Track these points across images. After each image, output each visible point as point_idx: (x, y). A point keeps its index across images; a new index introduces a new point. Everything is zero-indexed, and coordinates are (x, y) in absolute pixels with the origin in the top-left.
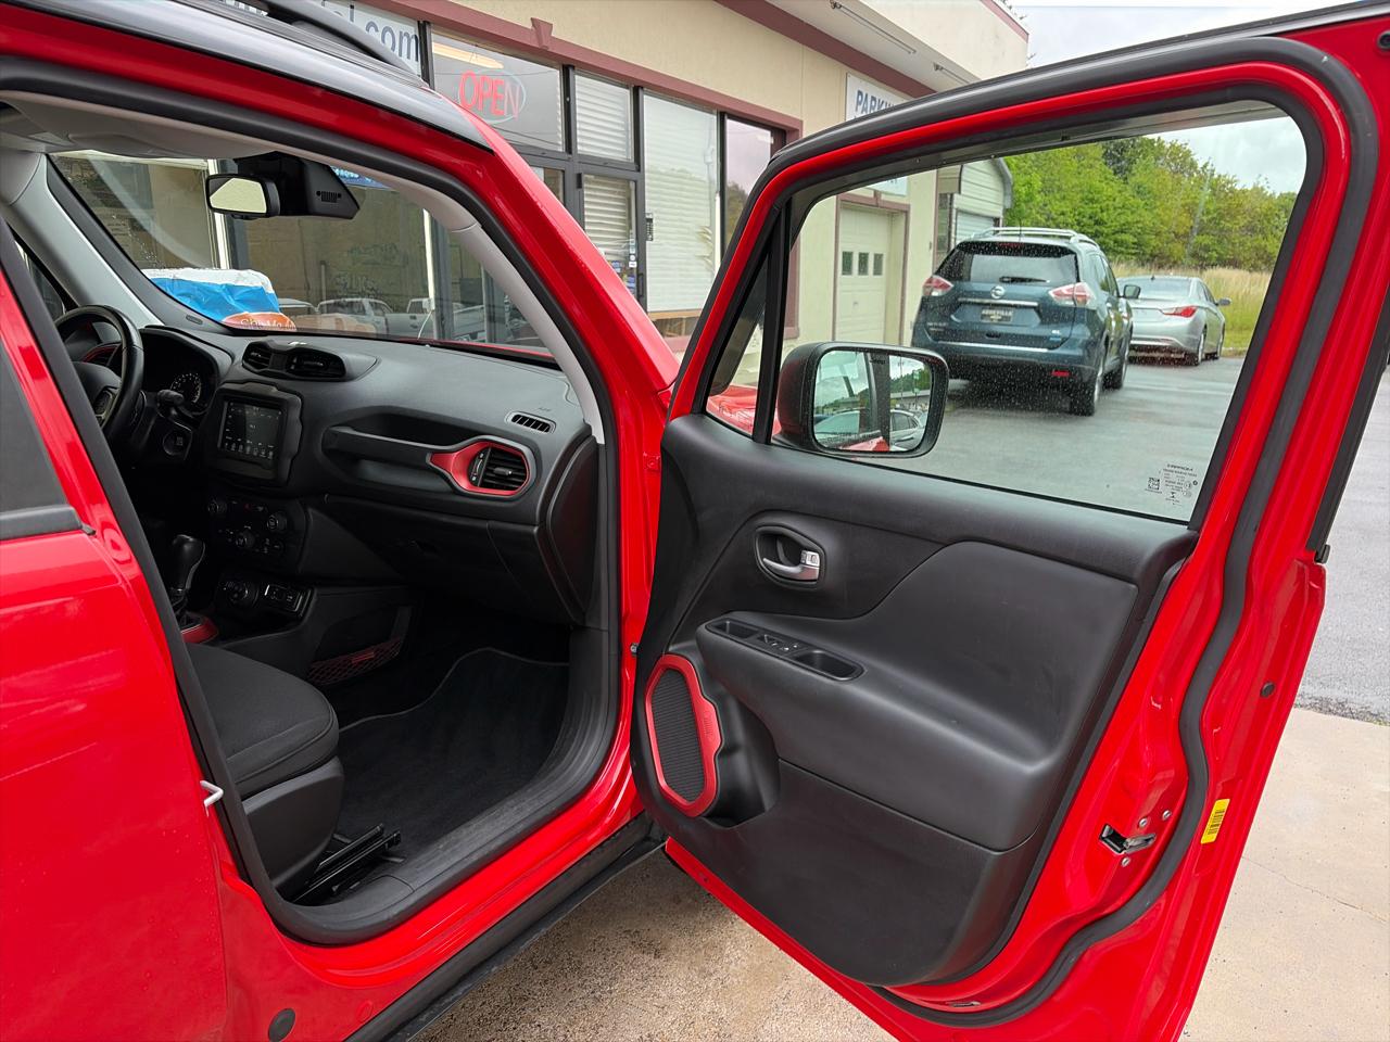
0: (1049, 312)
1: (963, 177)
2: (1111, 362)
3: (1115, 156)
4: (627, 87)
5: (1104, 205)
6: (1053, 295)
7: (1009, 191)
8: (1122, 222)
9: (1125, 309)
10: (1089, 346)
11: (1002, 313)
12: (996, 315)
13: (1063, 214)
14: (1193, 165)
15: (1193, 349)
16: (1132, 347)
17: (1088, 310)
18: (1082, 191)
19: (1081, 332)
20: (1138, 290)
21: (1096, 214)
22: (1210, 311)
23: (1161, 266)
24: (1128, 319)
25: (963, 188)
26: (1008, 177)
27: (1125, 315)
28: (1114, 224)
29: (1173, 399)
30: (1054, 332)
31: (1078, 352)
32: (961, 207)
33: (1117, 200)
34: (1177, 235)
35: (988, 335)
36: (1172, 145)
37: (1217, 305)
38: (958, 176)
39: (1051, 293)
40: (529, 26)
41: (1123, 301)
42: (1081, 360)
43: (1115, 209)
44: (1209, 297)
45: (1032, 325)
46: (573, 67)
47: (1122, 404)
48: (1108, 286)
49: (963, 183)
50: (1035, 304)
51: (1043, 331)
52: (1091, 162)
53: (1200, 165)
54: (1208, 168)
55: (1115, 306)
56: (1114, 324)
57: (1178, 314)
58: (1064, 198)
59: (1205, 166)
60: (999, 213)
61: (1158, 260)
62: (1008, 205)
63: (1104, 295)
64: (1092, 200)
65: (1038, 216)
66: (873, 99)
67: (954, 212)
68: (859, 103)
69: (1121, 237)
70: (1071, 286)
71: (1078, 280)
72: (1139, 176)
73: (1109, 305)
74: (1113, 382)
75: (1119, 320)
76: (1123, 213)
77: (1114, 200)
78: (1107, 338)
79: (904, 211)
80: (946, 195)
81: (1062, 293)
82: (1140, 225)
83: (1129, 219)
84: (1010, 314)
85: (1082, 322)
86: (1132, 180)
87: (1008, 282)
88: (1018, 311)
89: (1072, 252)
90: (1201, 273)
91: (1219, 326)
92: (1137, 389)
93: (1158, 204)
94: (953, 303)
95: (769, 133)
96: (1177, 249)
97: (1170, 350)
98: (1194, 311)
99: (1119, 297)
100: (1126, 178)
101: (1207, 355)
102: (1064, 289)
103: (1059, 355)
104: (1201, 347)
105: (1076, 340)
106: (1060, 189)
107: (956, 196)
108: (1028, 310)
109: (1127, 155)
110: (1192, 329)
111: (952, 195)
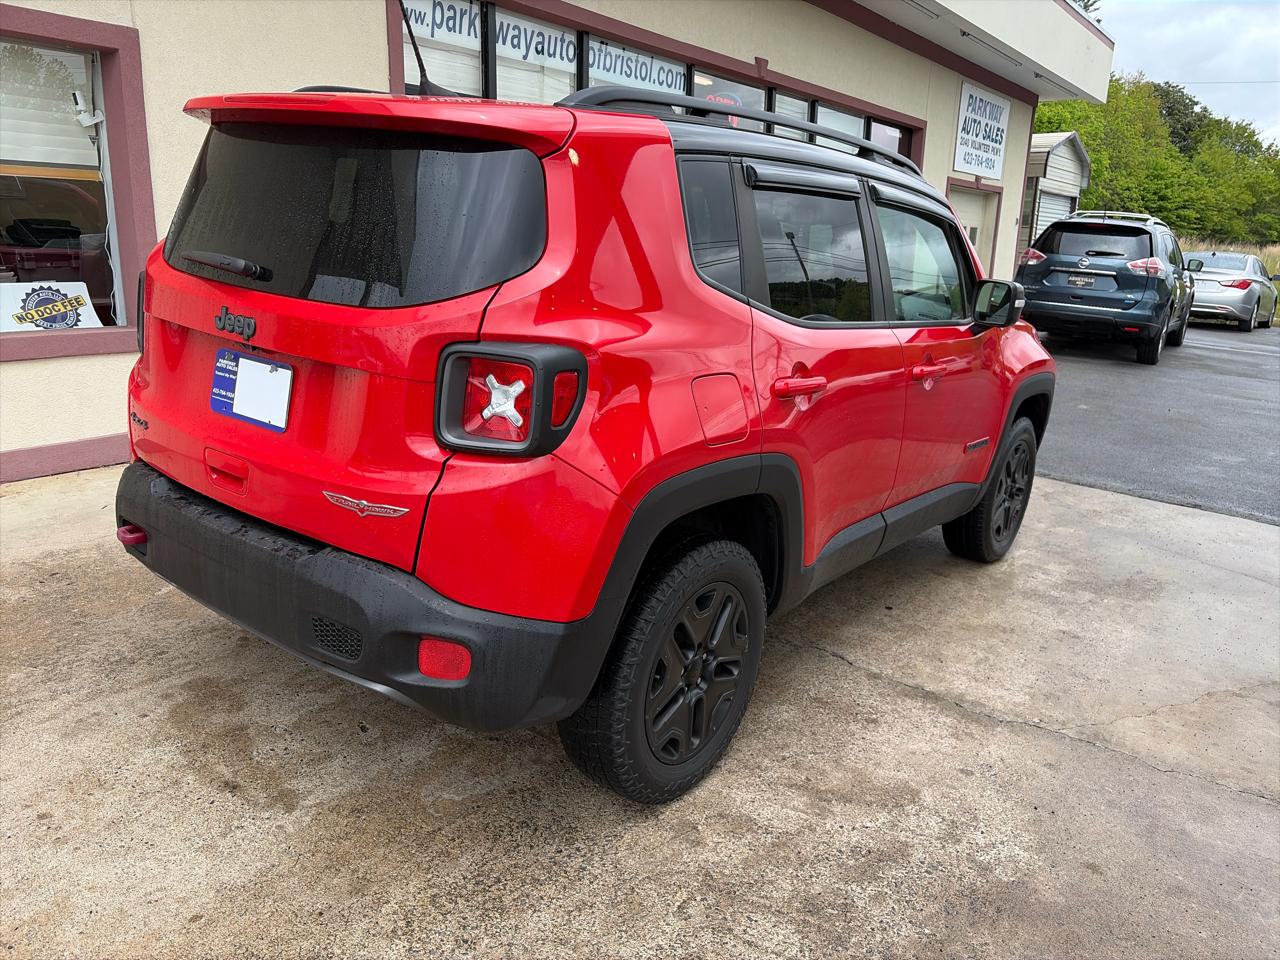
0: (1125, 279)
1: (1049, 164)
2: (1173, 323)
3: (1181, 135)
4: (806, 101)
5: (1169, 182)
6: (1130, 267)
7: (1086, 174)
8: (1186, 198)
9: (1188, 280)
10: (1158, 308)
11: (1086, 280)
12: (1080, 281)
13: (1128, 189)
14: (1257, 145)
15: (1245, 317)
16: (1193, 314)
17: (1159, 279)
18: (1147, 168)
19: (1151, 297)
20: (1201, 264)
21: (1161, 189)
22: (1264, 284)
23: (1222, 242)
24: (1191, 289)
25: (1048, 172)
26: (1086, 160)
27: (1188, 284)
28: (1178, 199)
29: (1225, 356)
30: (1129, 296)
31: (1148, 313)
32: (1045, 189)
33: (1182, 177)
34: (1239, 212)
35: (1073, 297)
36: (1238, 126)
37: (1271, 280)
38: (1044, 162)
39: (1129, 265)
40: (753, 62)
41: (1186, 273)
42: (1149, 319)
43: (1180, 185)
44: (1264, 272)
45: (1111, 290)
46: (775, 89)
47: (1182, 358)
48: (1174, 258)
49: (1048, 168)
50: (1114, 273)
51: (1121, 295)
52: (1158, 140)
53: (1265, 146)
54: (1273, 148)
55: (1180, 278)
56: (1178, 291)
57: (1234, 286)
58: (1129, 175)
59: (1269, 148)
60: (1075, 192)
61: (1220, 236)
62: (1085, 185)
63: (1171, 268)
64: (1157, 177)
65: (1104, 191)
66: (981, 100)
67: (1039, 192)
68: (969, 105)
69: (1182, 212)
70: (1146, 260)
71: (1152, 256)
72: (1204, 156)
73: (1176, 276)
74: (1174, 339)
75: (1183, 288)
76: (1188, 190)
77: (1179, 177)
78: (1173, 302)
79: (998, 193)
80: (1033, 178)
81: (1138, 266)
82: (1203, 202)
83: (1193, 195)
84: (1093, 280)
85: (1153, 288)
86: (1197, 158)
87: (1093, 255)
88: (1099, 278)
89: (1146, 232)
90: (1260, 249)
91: (1271, 298)
92: (1195, 347)
93: (1221, 181)
94: (1046, 270)
95: (898, 131)
96: (1239, 225)
97: (1226, 317)
98: (1249, 284)
99: (1184, 269)
100: (1191, 157)
101: (1259, 323)
102: (1139, 262)
103: (1132, 314)
104: (1254, 316)
105: (1147, 303)
106: (1127, 165)
107: (1041, 179)
108: (1108, 278)
109: (1192, 135)
110: (1247, 299)
111: (1037, 178)
